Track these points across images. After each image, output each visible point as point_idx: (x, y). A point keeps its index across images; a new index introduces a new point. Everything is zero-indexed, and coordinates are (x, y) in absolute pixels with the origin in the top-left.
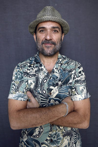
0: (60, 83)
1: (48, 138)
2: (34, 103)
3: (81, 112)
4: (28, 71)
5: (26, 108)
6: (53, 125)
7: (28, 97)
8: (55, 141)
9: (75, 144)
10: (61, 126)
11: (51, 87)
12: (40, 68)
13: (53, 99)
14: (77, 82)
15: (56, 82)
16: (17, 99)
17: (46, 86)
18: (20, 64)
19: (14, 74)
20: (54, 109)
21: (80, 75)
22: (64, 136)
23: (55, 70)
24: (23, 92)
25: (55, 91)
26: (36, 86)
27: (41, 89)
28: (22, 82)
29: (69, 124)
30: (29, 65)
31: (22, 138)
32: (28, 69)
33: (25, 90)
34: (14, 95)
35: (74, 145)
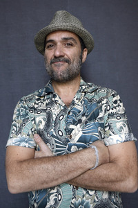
0: (84, 119)
3: (122, 162)
4: (36, 106)
11: (71, 126)
12: (53, 99)
13: (75, 145)
14: (111, 115)
15: (79, 118)
17: (62, 125)
18: (23, 98)
21: (115, 105)
23: (76, 101)
25: (78, 132)
26: (48, 125)
27: (55, 130)
30: (37, 97)
32: (35, 103)
33: (30, 132)
34: (14, 139)
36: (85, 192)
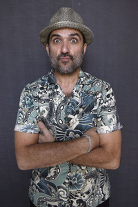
0: (81, 110)
1: (67, 181)
2: (48, 136)
3: (109, 148)
4: (40, 95)
5: (38, 143)
6: (72, 164)
7: (40, 129)
8: (75, 184)
9: (102, 187)
10: (83, 166)
11: (70, 116)
12: (55, 90)
13: (72, 131)
14: (104, 108)
15: (77, 109)
16: (26, 131)
17: (63, 115)
18: (29, 86)
19: (21, 99)
20: (73, 144)
21: (107, 99)
22: (86, 178)
23: (75, 93)
24: (34, 123)
25: (75, 121)
26: (50, 115)
27: (56, 119)
28: (31, 109)
29: (93, 163)
30: (40, 86)
31: (33, 180)
32: (39, 93)
34: (22, 126)
35: (100, 189)
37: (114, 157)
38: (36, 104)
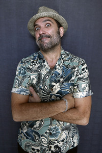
0: (62, 80)
1: (48, 132)
2: (36, 97)
3: (81, 109)
4: (31, 67)
6: (53, 120)
7: (30, 92)
8: (54, 134)
9: (73, 137)
10: (61, 121)
11: (53, 84)
12: (43, 64)
13: (54, 95)
15: (58, 79)
16: (20, 93)
17: (48, 82)
18: (23, 60)
19: (18, 69)
20: (54, 104)
21: (82, 72)
22: (62, 130)
23: (58, 67)
24: (26, 87)
25: (57, 88)
26: (38, 82)
27: (43, 85)
28: (24, 77)
29: (69, 119)
30: (32, 61)
32: (31, 65)
33: (27, 85)
34: (17, 89)
36: (57, 123)
37: (85, 116)
38: (28, 73)
